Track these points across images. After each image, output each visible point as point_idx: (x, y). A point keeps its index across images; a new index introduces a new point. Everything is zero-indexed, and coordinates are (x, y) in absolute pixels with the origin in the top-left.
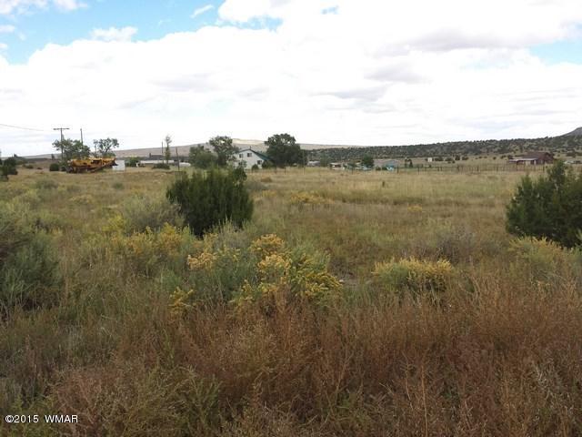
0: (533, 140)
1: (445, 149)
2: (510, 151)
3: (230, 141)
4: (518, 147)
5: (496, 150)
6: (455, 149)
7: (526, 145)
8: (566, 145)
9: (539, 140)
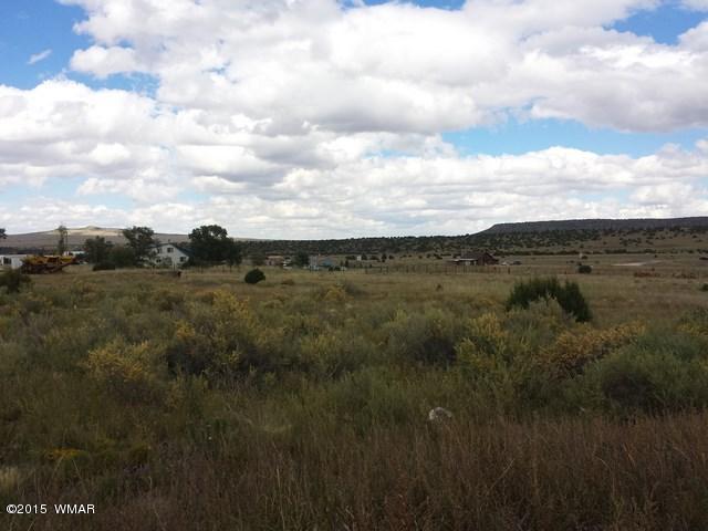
0: (453, 238)
1: (360, 245)
2: (431, 249)
3: (151, 233)
4: (438, 245)
5: (415, 247)
6: (371, 246)
7: (446, 244)
8: (488, 243)
9: (459, 237)
